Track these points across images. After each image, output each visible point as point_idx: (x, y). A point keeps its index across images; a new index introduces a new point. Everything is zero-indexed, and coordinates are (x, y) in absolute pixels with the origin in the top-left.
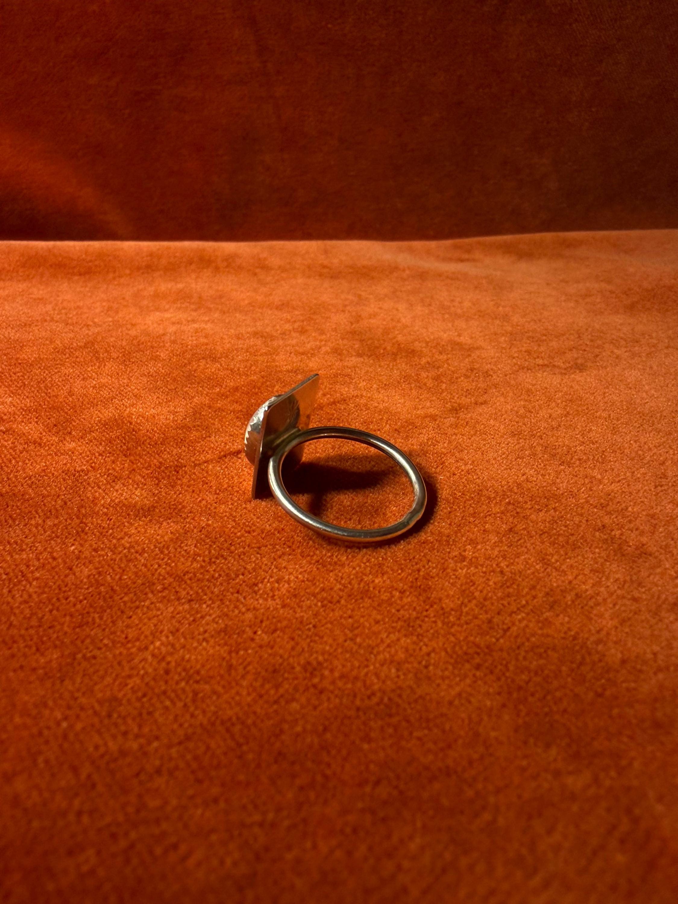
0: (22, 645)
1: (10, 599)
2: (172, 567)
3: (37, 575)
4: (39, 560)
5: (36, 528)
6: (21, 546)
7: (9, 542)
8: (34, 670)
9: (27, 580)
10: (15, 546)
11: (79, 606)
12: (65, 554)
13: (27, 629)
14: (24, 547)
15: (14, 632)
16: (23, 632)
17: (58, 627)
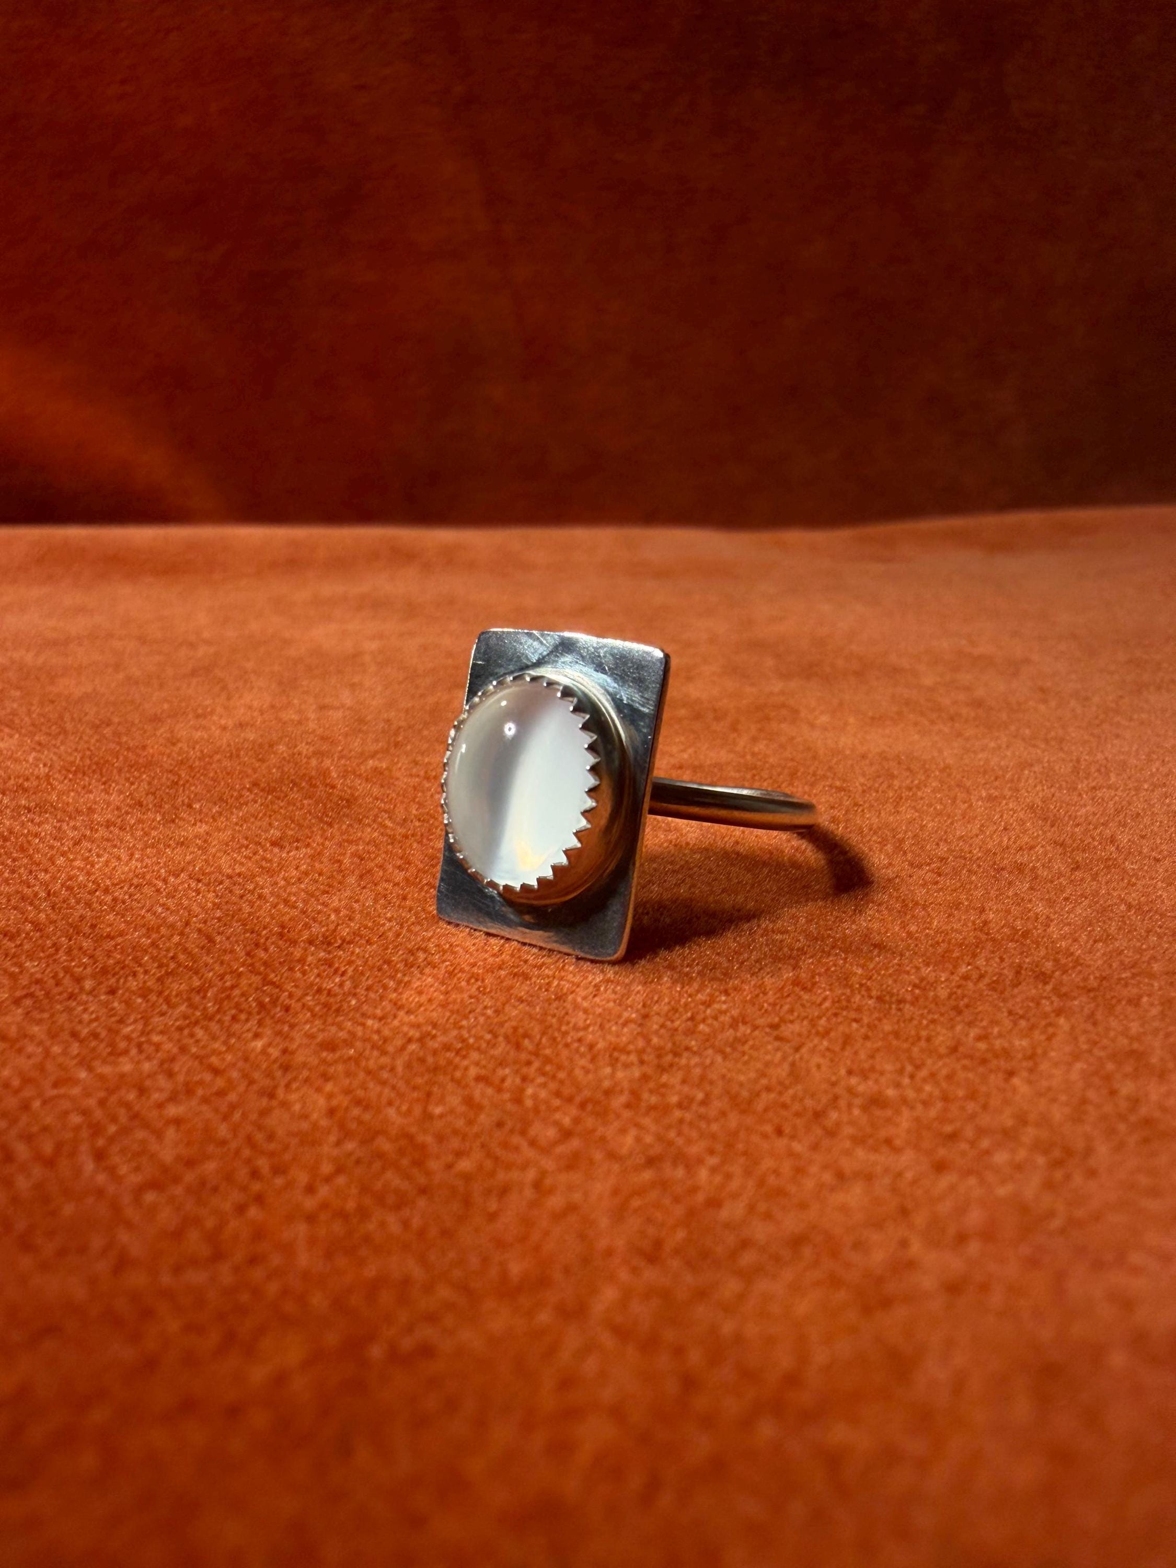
0: (173, 1326)
1: (101, 1178)
2: (562, 1082)
3: (172, 1111)
4: (170, 1074)
5: (144, 996)
6: (112, 1044)
7: (74, 1035)
8: (234, 1412)
9: (146, 1125)
10: (93, 1044)
11: (324, 1191)
12: (246, 1059)
13: (177, 1270)
14: (122, 1045)
15: (137, 1279)
16: (166, 1279)
17: (276, 1260)
